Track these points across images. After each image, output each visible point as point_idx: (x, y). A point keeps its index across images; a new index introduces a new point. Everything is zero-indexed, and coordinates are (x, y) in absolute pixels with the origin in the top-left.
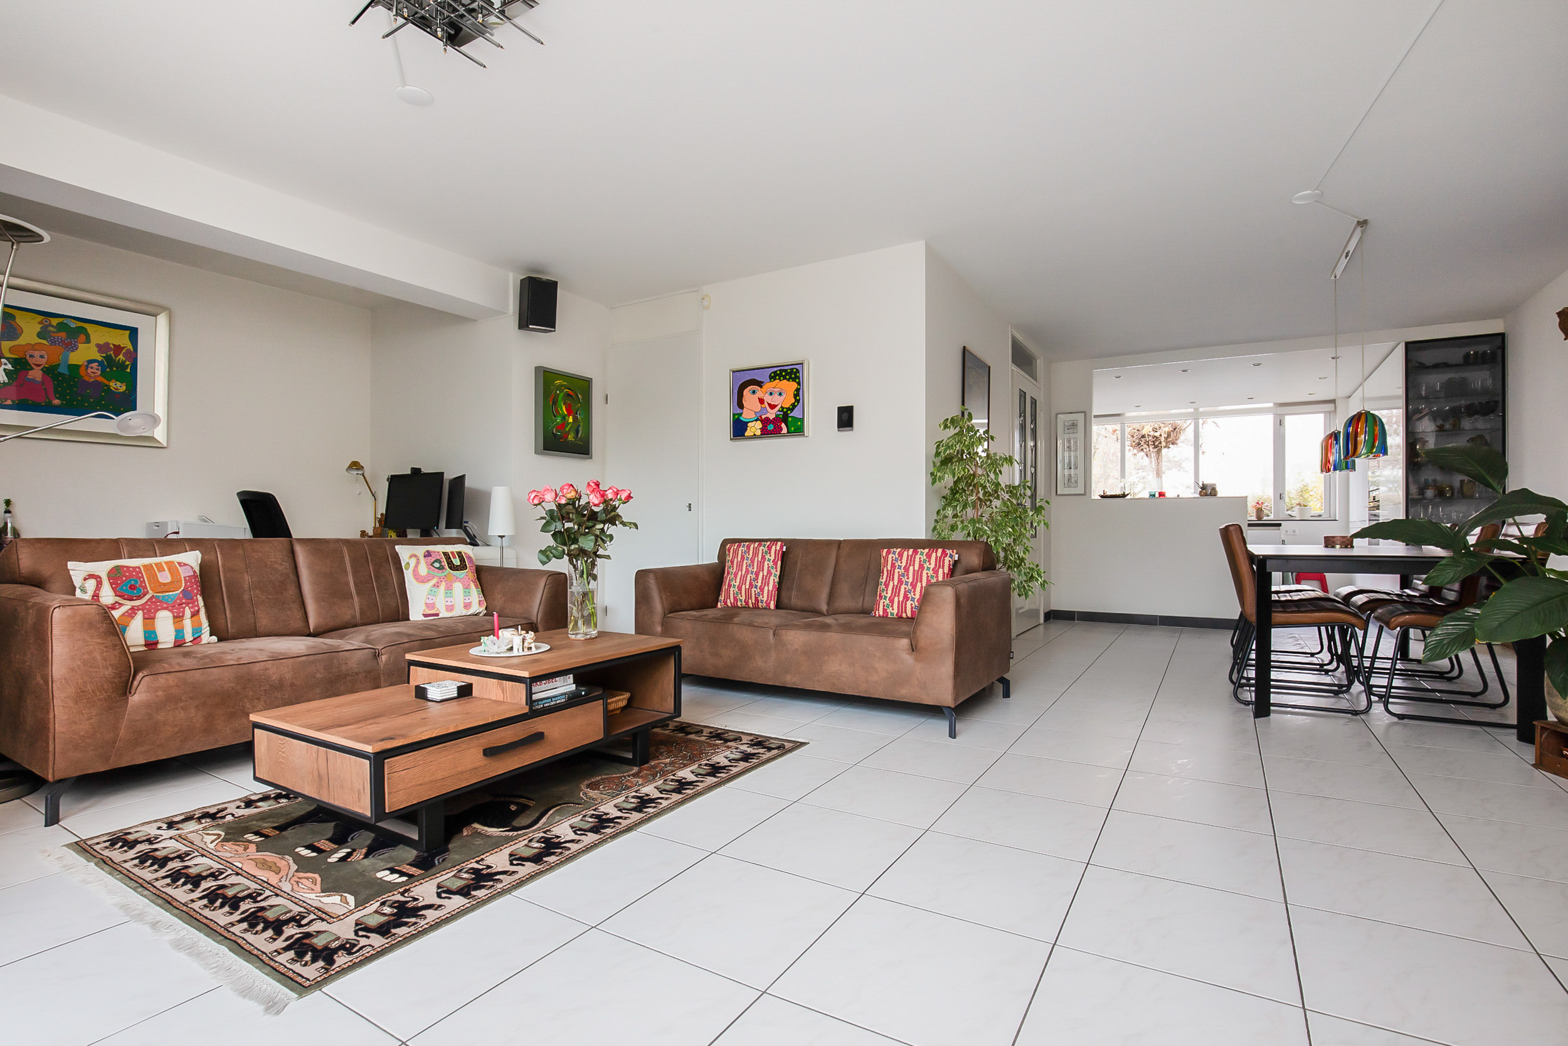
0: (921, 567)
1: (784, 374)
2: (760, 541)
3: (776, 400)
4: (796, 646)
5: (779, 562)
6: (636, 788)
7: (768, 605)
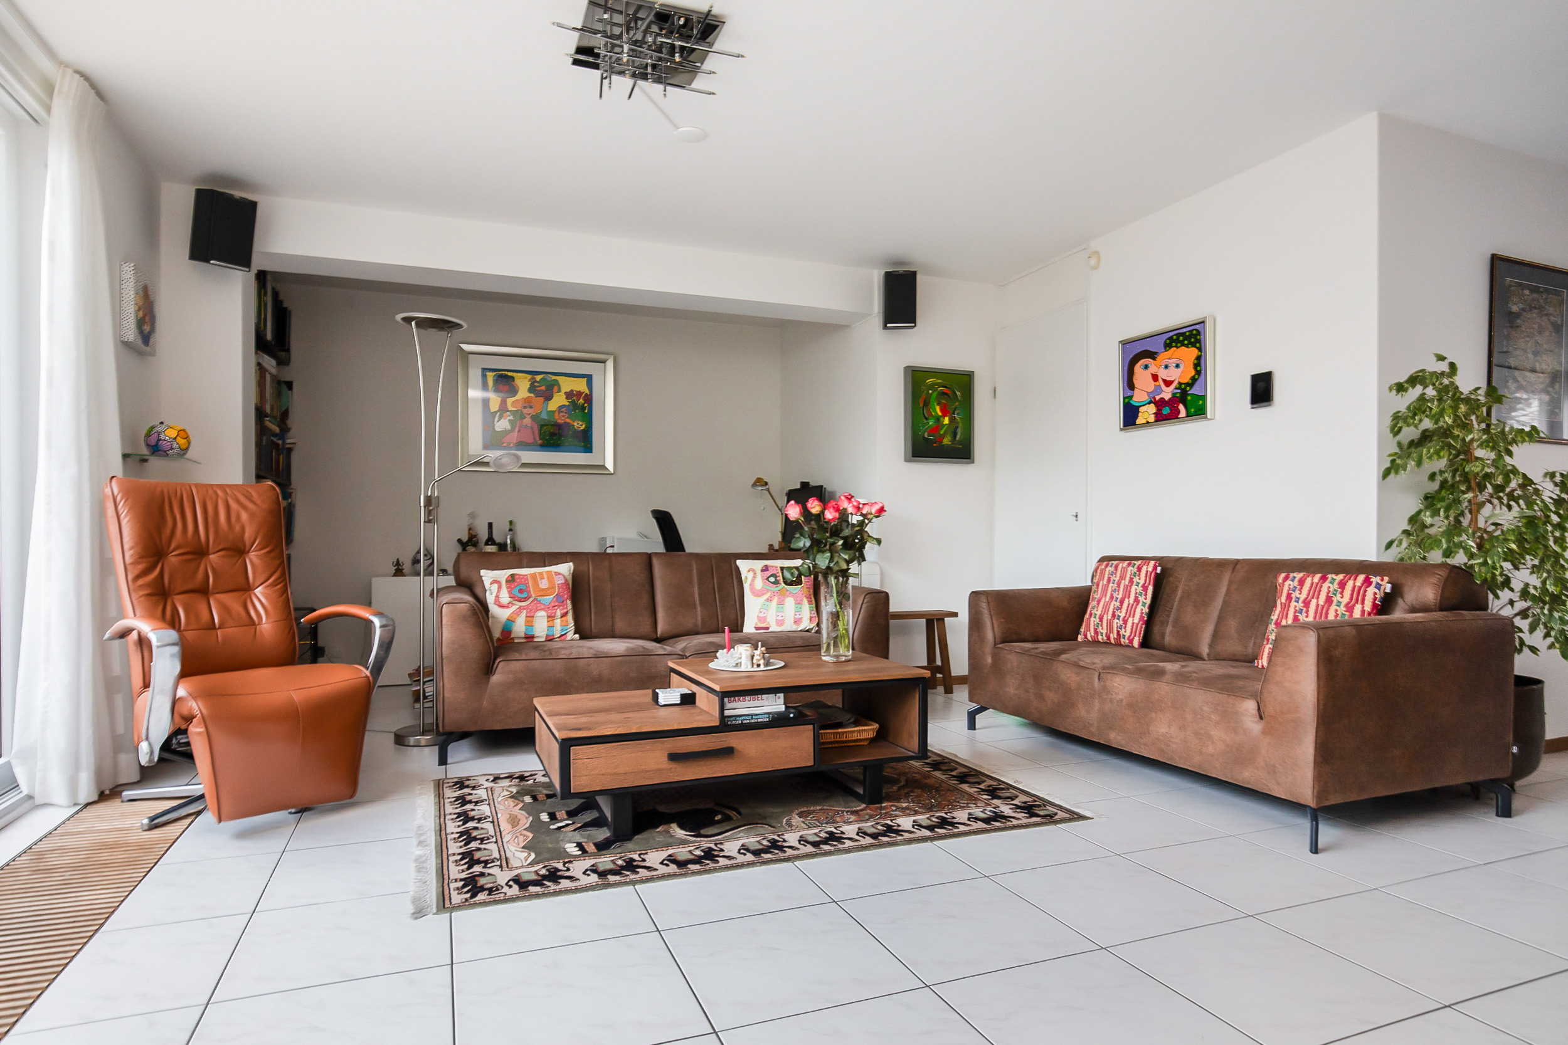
0: (1329, 600)
1: (1181, 338)
2: (1130, 559)
3: (1174, 374)
4: (1120, 697)
5: (1150, 589)
7: (1131, 641)
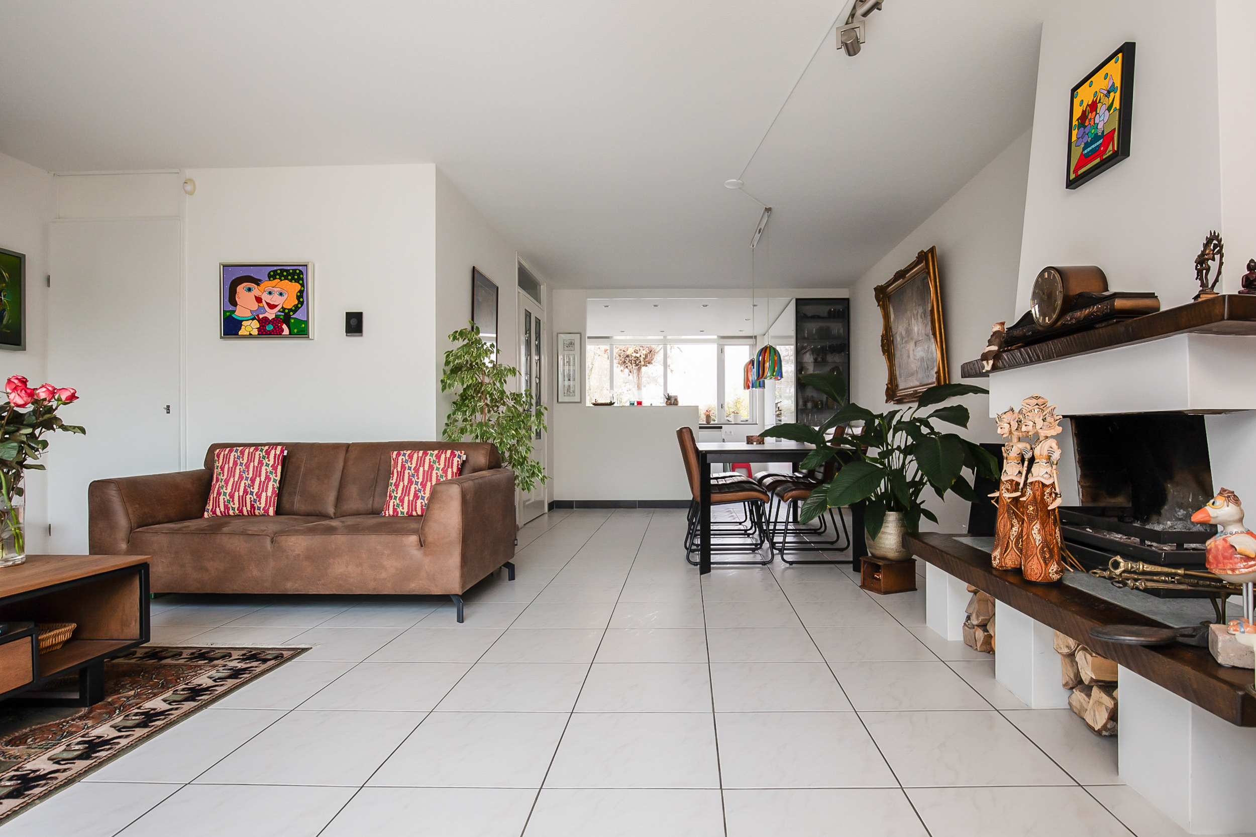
3: (276, 299)
4: (297, 552)
6: (83, 732)
7: (267, 511)
